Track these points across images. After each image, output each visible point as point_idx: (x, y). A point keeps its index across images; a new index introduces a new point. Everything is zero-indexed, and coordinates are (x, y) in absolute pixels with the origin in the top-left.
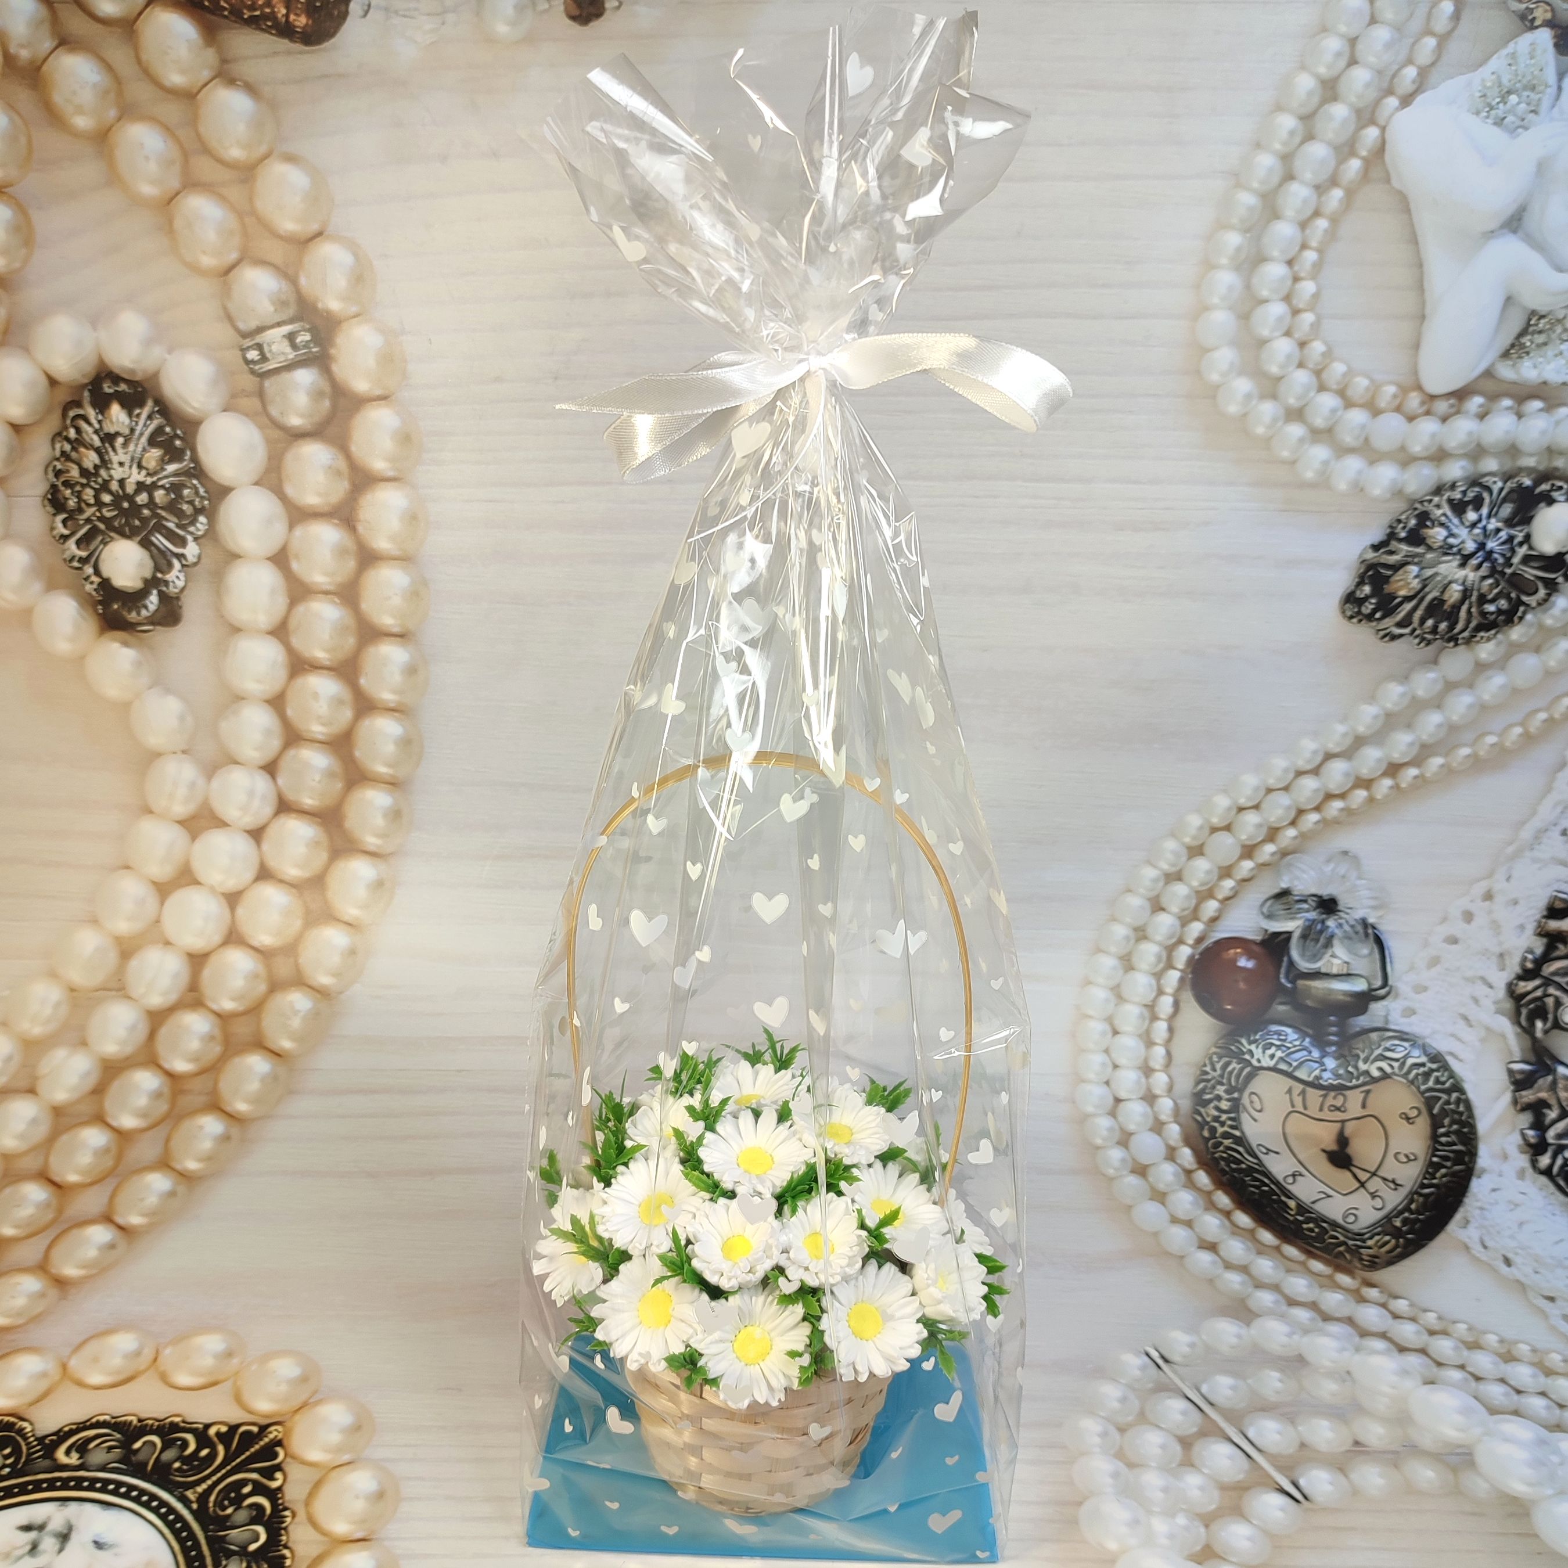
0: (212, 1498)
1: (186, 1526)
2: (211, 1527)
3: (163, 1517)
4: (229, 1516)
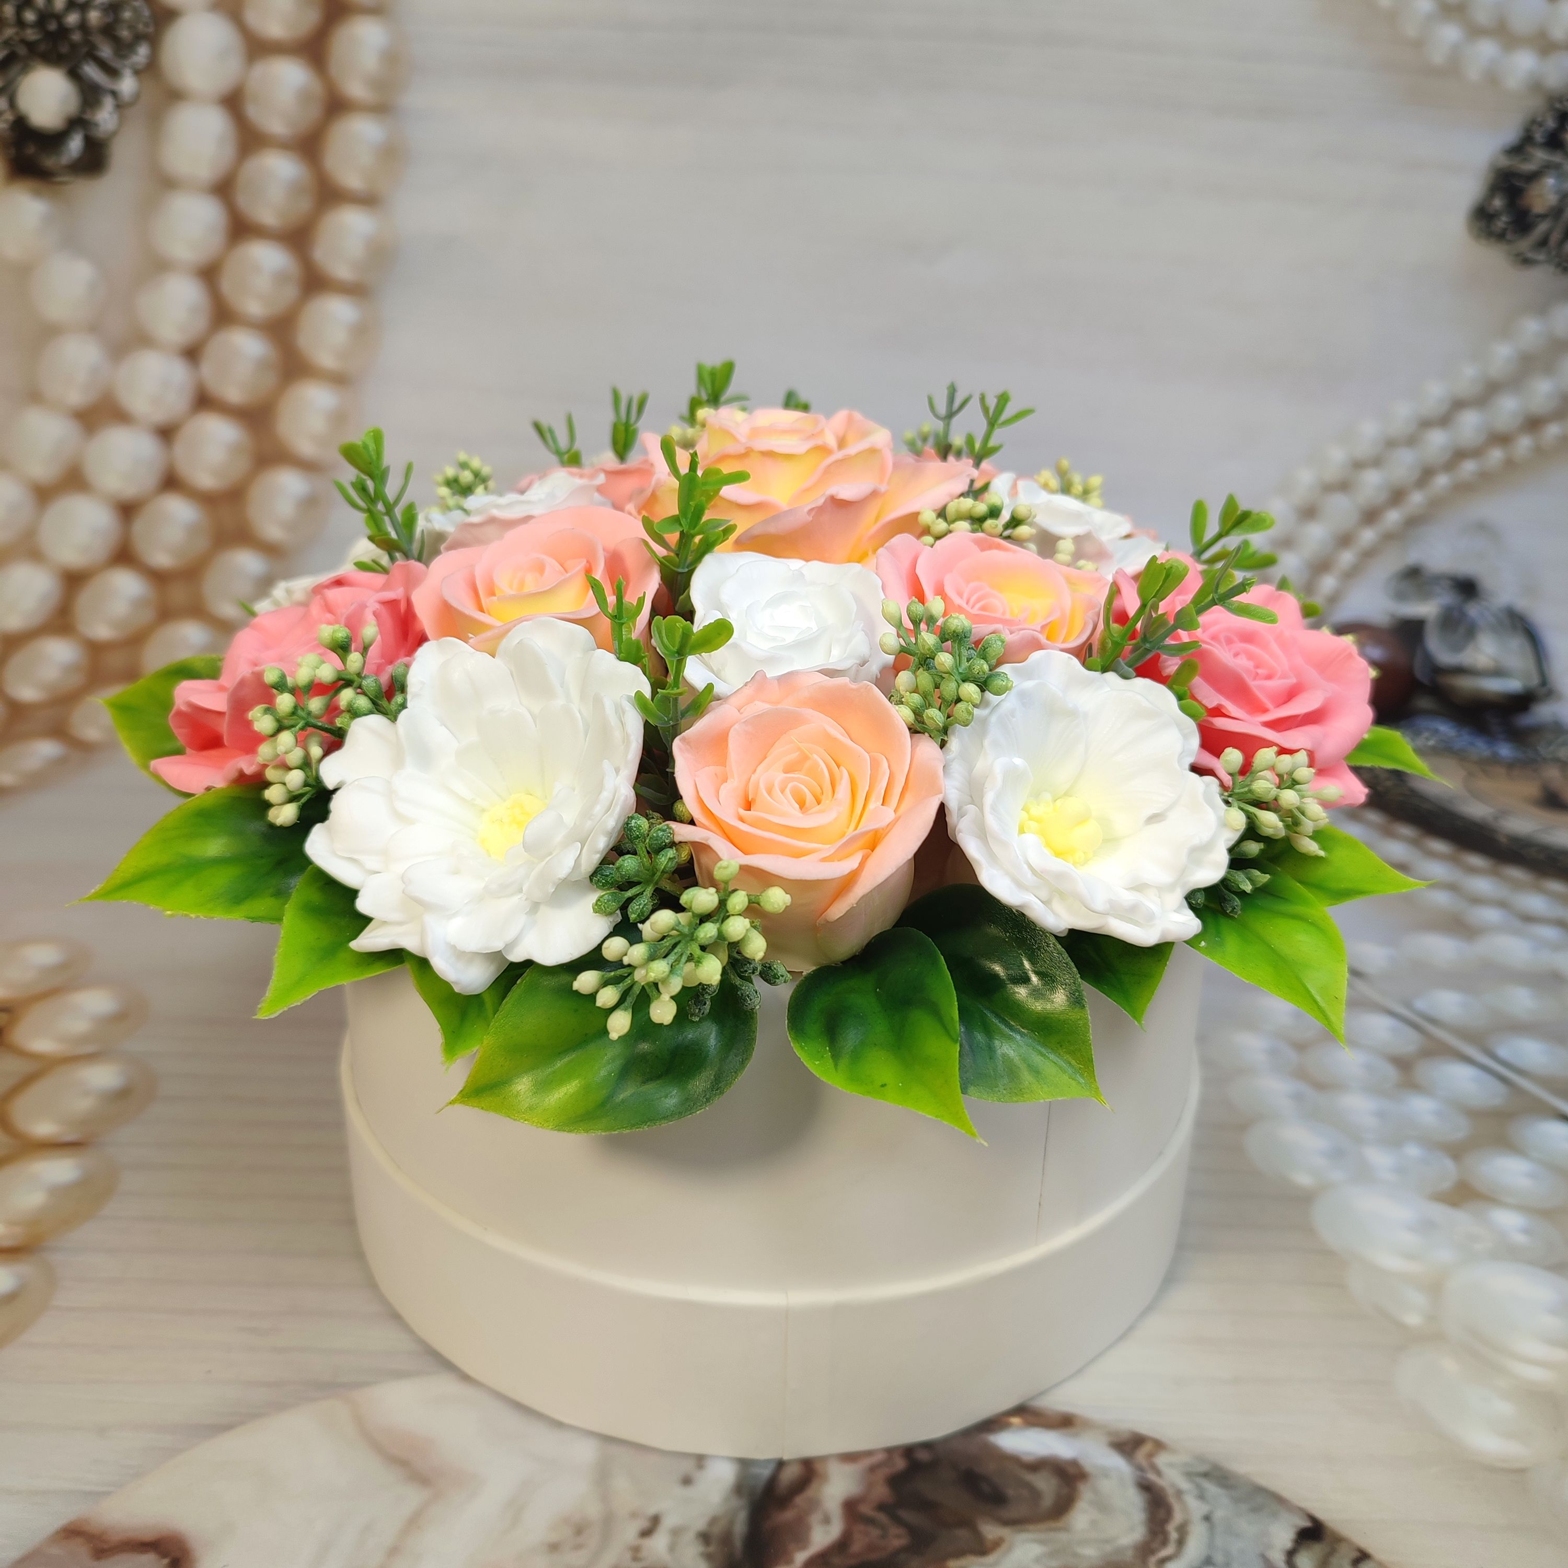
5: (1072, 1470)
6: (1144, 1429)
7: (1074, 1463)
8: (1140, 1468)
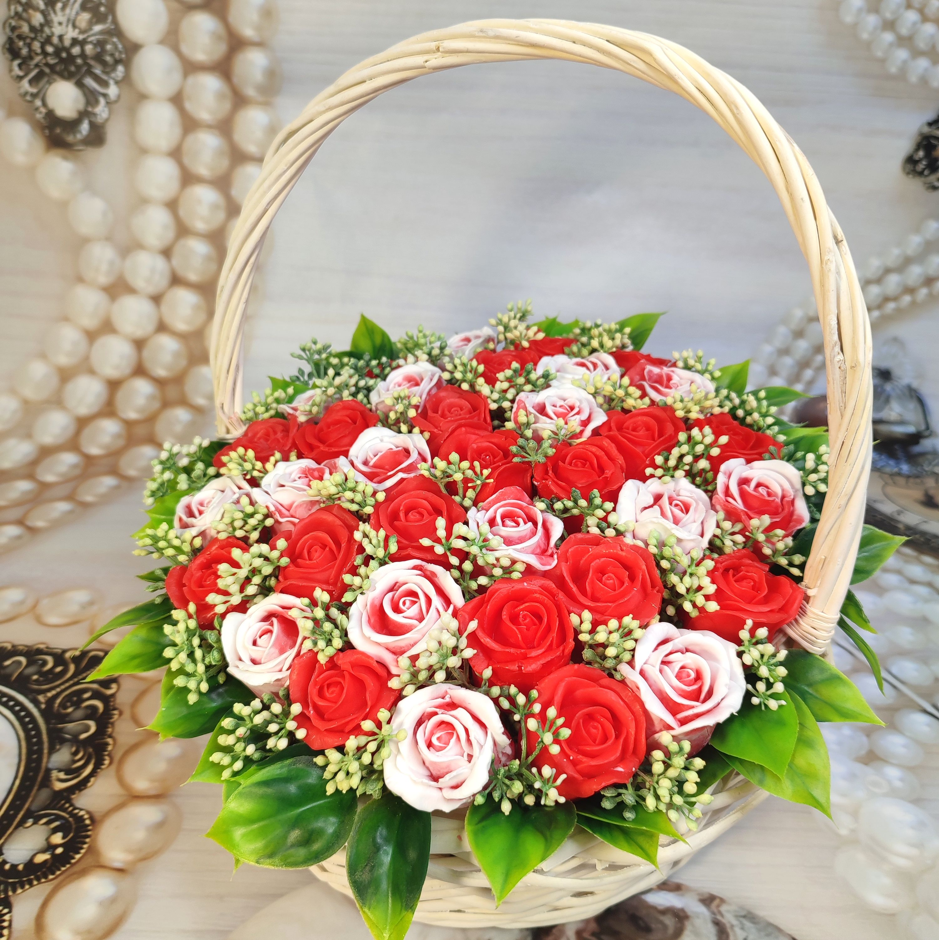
0: (58, 701)
1: (33, 720)
2: (53, 721)
3: (16, 714)
4: (68, 714)
5: (681, 914)
6: (715, 893)
7: (682, 910)
8: (714, 913)
